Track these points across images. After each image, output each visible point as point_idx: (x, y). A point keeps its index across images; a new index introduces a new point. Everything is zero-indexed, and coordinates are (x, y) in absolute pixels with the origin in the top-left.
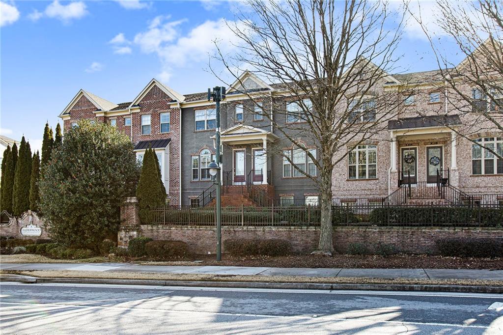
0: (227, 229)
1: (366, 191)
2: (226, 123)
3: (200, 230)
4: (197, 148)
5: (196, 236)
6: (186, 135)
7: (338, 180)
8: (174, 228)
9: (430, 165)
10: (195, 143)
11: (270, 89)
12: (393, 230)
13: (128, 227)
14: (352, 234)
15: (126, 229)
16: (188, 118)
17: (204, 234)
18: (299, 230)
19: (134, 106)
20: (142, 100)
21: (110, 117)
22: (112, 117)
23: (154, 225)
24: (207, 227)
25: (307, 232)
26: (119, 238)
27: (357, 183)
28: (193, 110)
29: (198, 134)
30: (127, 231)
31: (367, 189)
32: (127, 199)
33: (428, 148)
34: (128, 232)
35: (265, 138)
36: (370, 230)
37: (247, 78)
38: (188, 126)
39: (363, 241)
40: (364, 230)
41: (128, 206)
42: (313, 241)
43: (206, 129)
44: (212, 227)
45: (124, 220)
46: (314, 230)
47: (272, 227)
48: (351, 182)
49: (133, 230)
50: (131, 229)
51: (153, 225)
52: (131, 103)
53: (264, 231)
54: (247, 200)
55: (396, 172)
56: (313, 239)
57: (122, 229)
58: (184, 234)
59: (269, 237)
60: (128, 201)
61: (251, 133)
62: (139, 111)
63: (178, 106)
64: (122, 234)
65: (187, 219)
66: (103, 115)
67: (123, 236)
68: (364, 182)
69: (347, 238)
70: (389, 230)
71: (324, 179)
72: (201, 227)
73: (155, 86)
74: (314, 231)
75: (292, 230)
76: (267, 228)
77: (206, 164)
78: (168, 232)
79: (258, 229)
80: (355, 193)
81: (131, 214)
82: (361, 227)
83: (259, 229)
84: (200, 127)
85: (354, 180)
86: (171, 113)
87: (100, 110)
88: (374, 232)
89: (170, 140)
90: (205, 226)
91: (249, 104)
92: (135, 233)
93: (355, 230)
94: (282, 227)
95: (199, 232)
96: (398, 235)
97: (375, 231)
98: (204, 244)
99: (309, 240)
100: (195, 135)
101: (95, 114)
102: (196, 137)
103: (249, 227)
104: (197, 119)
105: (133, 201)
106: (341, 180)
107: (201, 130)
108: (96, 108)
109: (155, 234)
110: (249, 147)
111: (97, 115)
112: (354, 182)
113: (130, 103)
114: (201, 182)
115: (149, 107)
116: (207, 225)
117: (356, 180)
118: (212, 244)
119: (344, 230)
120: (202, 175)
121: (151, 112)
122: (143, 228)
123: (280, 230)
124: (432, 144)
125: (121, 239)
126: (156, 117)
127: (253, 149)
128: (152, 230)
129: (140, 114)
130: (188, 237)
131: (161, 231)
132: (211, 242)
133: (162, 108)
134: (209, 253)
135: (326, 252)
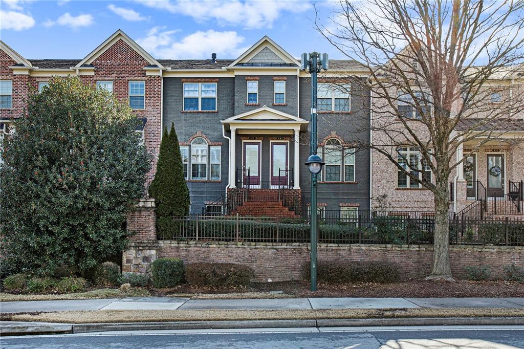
0: (298, 247)
1: (419, 203)
2: (234, 104)
3: (256, 248)
4: (188, 135)
5: (250, 256)
6: (169, 116)
7: (385, 188)
8: (215, 246)
9: (490, 176)
10: (184, 128)
11: (297, 66)
12: (514, 251)
13: (141, 243)
14: (465, 255)
15: (139, 247)
16: (172, 91)
17: (262, 254)
18: (397, 249)
19: (84, 65)
20: (98, 59)
21: (38, 77)
22: (42, 78)
23: (182, 240)
24: (267, 243)
25: (408, 251)
26: (124, 260)
27: (409, 192)
28: (180, 82)
29: (188, 115)
30: (139, 250)
31: (421, 200)
32: (139, 201)
33: (488, 155)
34: (142, 250)
35: (297, 129)
36: (487, 250)
37: (263, 47)
38: (172, 102)
39: (478, 264)
40: (480, 250)
41: (140, 211)
42: (415, 263)
43: (200, 110)
44: (274, 244)
45: (134, 233)
46: (418, 249)
47: (362, 245)
48: (402, 192)
49: (150, 248)
50: (147, 246)
51: (179, 241)
52: (81, 60)
53: (349, 250)
54: (287, 209)
55: (464, 182)
56: (416, 260)
57: (130, 246)
58: (230, 254)
59: (356, 258)
60: (141, 204)
61: (279, 120)
62: (93, 74)
63: (160, 74)
64: (129, 255)
65: (233, 232)
66: (27, 73)
67: (132, 257)
68: (417, 191)
69: (458, 260)
70: (510, 251)
71: (441, 185)
72: (258, 243)
73: (121, 41)
74: (417, 251)
75: (388, 249)
76: (354, 247)
77: (200, 157)
78: (204, 252)
79: (341, 248)
80: (406, 205)
81: (147, 224)
82: (476, 246)
83: (344, 248)
84: (192, 106)
85: (404, 189)
86: (146, 81)
87: (22, 65)
88: (492, 253)
89: (145, 120)
90: (264, 244)
91: (266, 82)
92: (154, 252)
93: (469, 249)
94: (376, 245)
95: (255, 250)
96: (520, 257)
97: (493, 251)
98: (262, 268)
99: (410, 262)
100: (183, 117)
101: (12, 70)
102: (185, 120)
103: (330, 245)
104: (186, 95)
105: (149, 205)
106: (389, 189)
107: (191, 110)
108: (13, 62)
109: (183, 253)
110: (266, 139)
111: (15, 73)
112: (405, 191)
113: (79, 61)
114: (193, 182)
115: (110, 70)
116: (269, 241)
117: (408, 189)
118: (275, 268)
119: (455, 249)
120: (193, 173)
121: (113, 76)
122: (163, 245)
123: (373, 248)
124: (493, 151)
125: (128, 261)
126: (121, 85)
127: (271, 141)
128: (178, 248)
129: (95, 78)
130: (236, 258)
131: (193, 249)
132: (273, 265)
133: (132, 73)
134: (270, 280)
135: (448, 277)
